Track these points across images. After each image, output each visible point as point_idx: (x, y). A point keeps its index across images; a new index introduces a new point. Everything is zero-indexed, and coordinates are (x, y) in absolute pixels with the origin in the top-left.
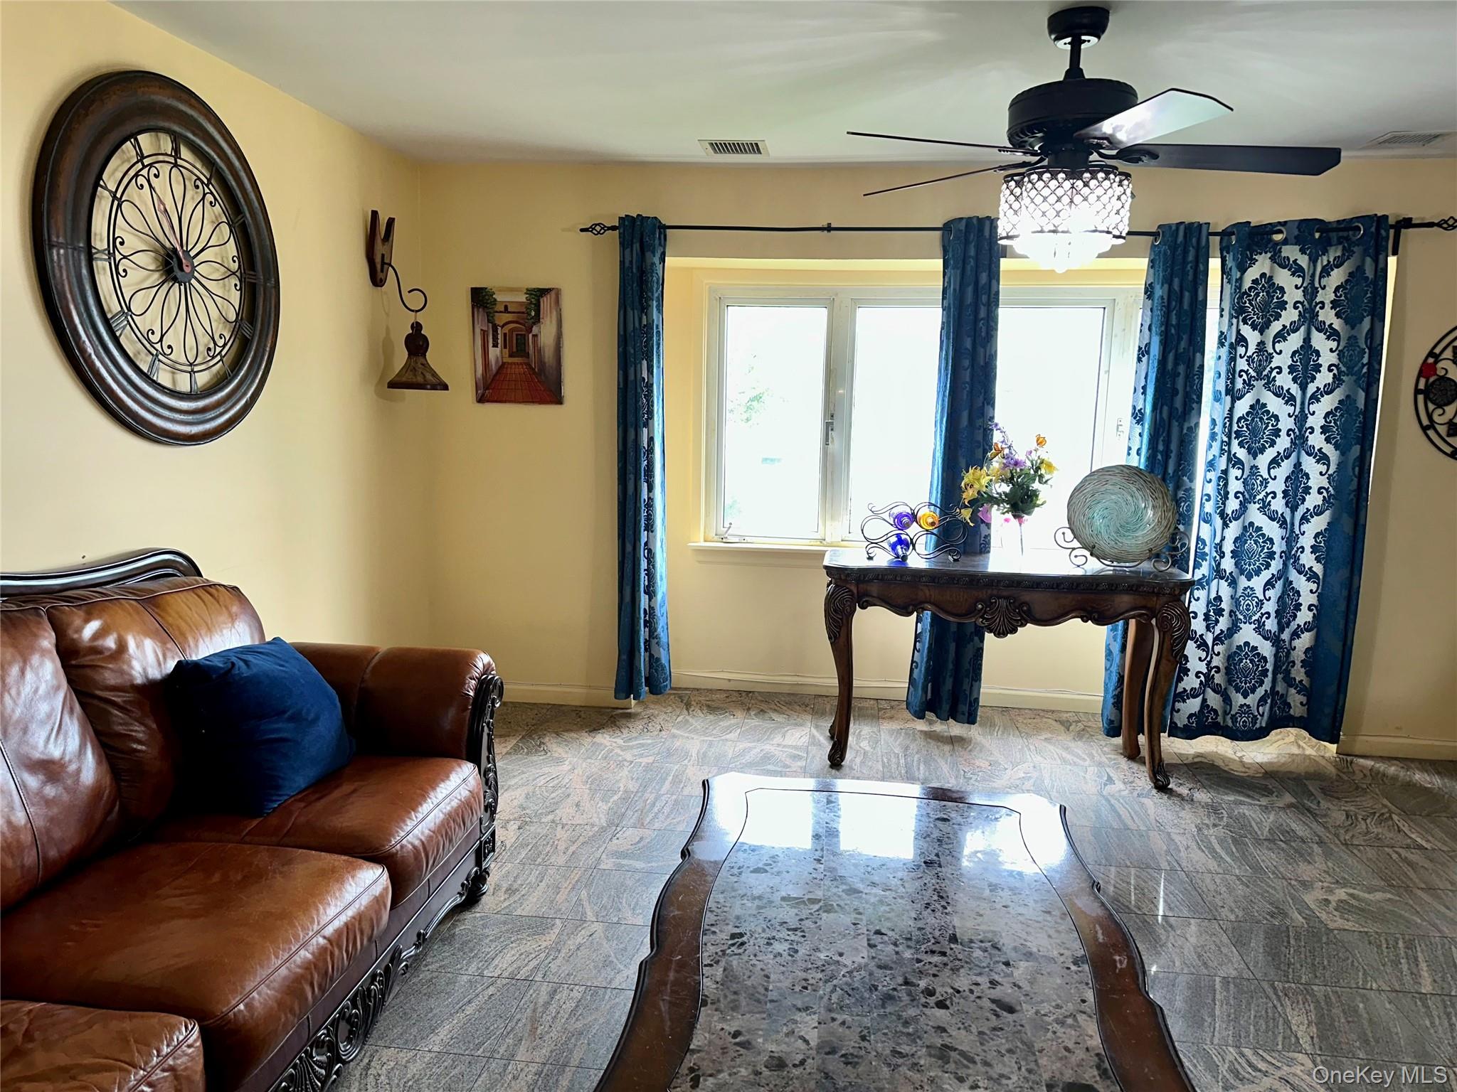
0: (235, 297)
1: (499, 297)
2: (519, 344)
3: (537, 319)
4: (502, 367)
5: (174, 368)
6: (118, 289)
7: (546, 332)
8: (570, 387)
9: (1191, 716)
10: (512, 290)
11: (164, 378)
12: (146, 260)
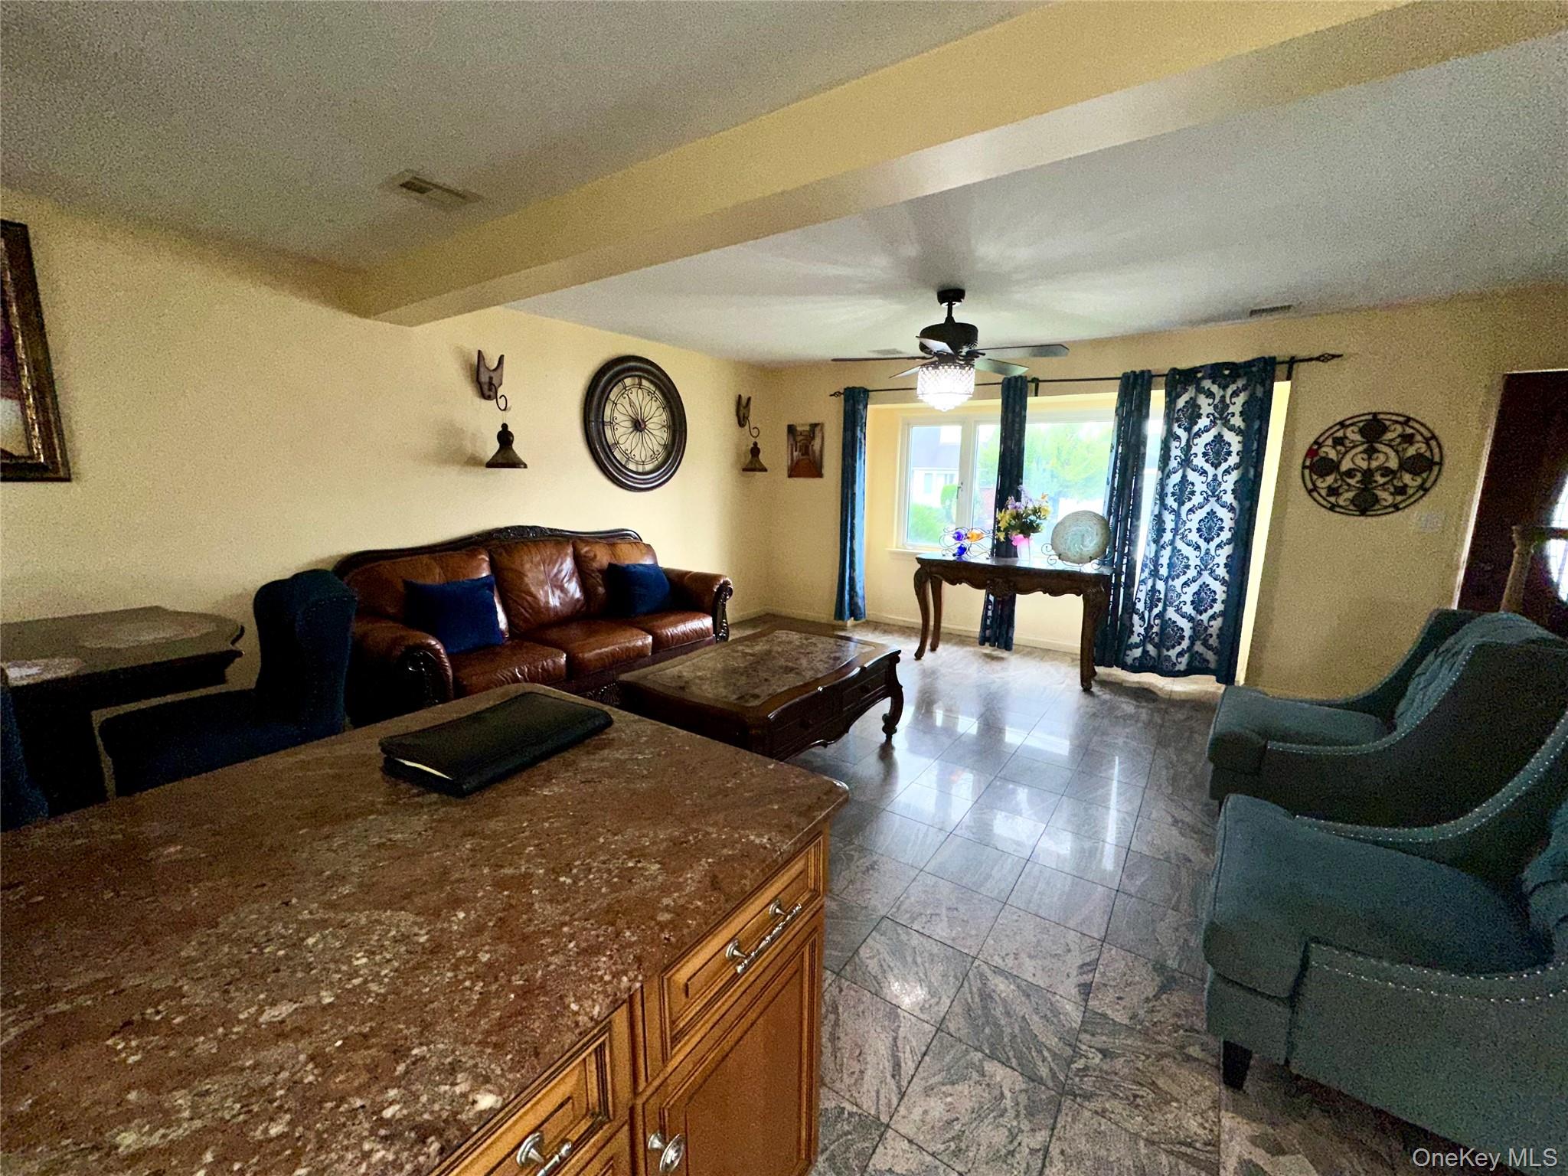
0: (665, 436)
1: (799, 429)
2: (806, 450)
3: (813, 438)
4: (798, 462)
5: (637, 463)
6: (614, 435)
7: (816, 444)
8: (826, 471)
9: (1135, 659)
10: (803, 425)
11: (632, 466)
12: (628, 424)
